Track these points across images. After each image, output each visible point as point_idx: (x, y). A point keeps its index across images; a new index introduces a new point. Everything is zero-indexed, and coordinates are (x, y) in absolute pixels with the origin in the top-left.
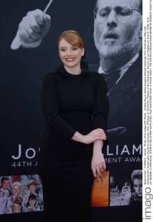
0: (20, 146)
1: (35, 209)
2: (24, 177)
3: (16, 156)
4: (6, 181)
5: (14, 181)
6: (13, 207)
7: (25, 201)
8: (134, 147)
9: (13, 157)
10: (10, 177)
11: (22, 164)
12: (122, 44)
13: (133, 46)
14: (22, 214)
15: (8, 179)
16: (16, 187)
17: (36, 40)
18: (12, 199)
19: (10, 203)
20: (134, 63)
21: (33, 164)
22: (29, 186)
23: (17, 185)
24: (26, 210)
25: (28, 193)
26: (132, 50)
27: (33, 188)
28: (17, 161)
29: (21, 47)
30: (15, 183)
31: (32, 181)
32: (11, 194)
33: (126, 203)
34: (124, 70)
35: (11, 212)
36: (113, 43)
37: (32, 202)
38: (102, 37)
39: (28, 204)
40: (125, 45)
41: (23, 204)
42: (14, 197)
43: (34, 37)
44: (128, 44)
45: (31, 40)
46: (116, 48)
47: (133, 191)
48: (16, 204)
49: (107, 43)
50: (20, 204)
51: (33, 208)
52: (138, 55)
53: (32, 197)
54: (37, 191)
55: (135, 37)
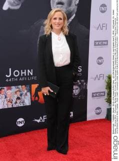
0: (10, 69)
1: (20, 105)
2: (13, 87)
3: (8, 75)
4: (3, 90)
5: (7, 90)
6: (7, 105)
9: (7, 76)
10: (5, 88)
11: (12, 80)
12: (66, 8)
13: (72, 10)
14: (13, 108)
15: (4, 89)
16: (9, 93)
17: (18, 5)
18: (7, 100)
19: (6, 102)
20: (73, 20)
21: (18, 79)
22: (16, 92)
23: (9, 92)
24: (15, 106)
25: (16, 96)
27: (19, 93)
28: (9, 78)
31: (18, 89)
32: (6, 97)
35: (6, 107)
37: (18, 101)
38: (55, 4)
39: (16, 102)
40: (68, 9)
41: (13, 102)
43: (17, 3)
44: (70, 8)
45: (15, 4)
48: (9, 103)
49: (57, 7)
50: (12, 103)
51: (19, 104)
52: (74, 15)
53: (18, 98)
54: (21, 95)
55: (73, 4)
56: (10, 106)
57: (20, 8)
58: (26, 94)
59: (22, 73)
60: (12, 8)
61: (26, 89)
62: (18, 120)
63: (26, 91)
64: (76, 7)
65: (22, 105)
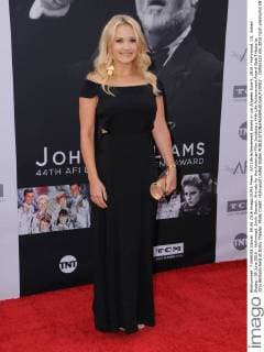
0: (45, 149)
2: (52, 189)
3: (42, 161)
5: (40, 193)
6: (39, 226)
7: (54, 218)
8: (185, 146)
9: (38, 163)
11: (49, 172)
12: (171, 14)
14: (51, 234)
15: (31, 191)
16: (43, 202)
18: (38, 216)
19: (36, 221)
21: (64, 171)
22: (58, 199)
23: (43, 199)
24: (56, 229)
25: (58, 208)
26: (183, 22)
27: (64, 202)
28: (42, 169)
29: (43, 16)
30: (41, 196)
32: (36, 210)
33: (174, 215)
34: (173, 48)
36: (159, 11)
37: (64, 219)
38: (146, 3)
39: (59, 222)
40: (174, 15)
41: (52, 221)
42: (41, 213)
43: (59, 3)
44: (178, 13)
45: (55, 6)
46: (163, 19)
47: (182, 200)
48: (43, 222)
49: (151, 11)
50: (49, 222)
51: (65, 226)
52: (189, 29)
53: (63, 212)
54: (69, 205)
55: (187, 4)
56: (46, 229)
57: (67, 15)
58: (80, 204)
59: (71, 157)
60: (50, 13)
61: (81, 193)
62: (63, 260)
63: (79, 197)
64: (194, 10)
65: (71, 227)
